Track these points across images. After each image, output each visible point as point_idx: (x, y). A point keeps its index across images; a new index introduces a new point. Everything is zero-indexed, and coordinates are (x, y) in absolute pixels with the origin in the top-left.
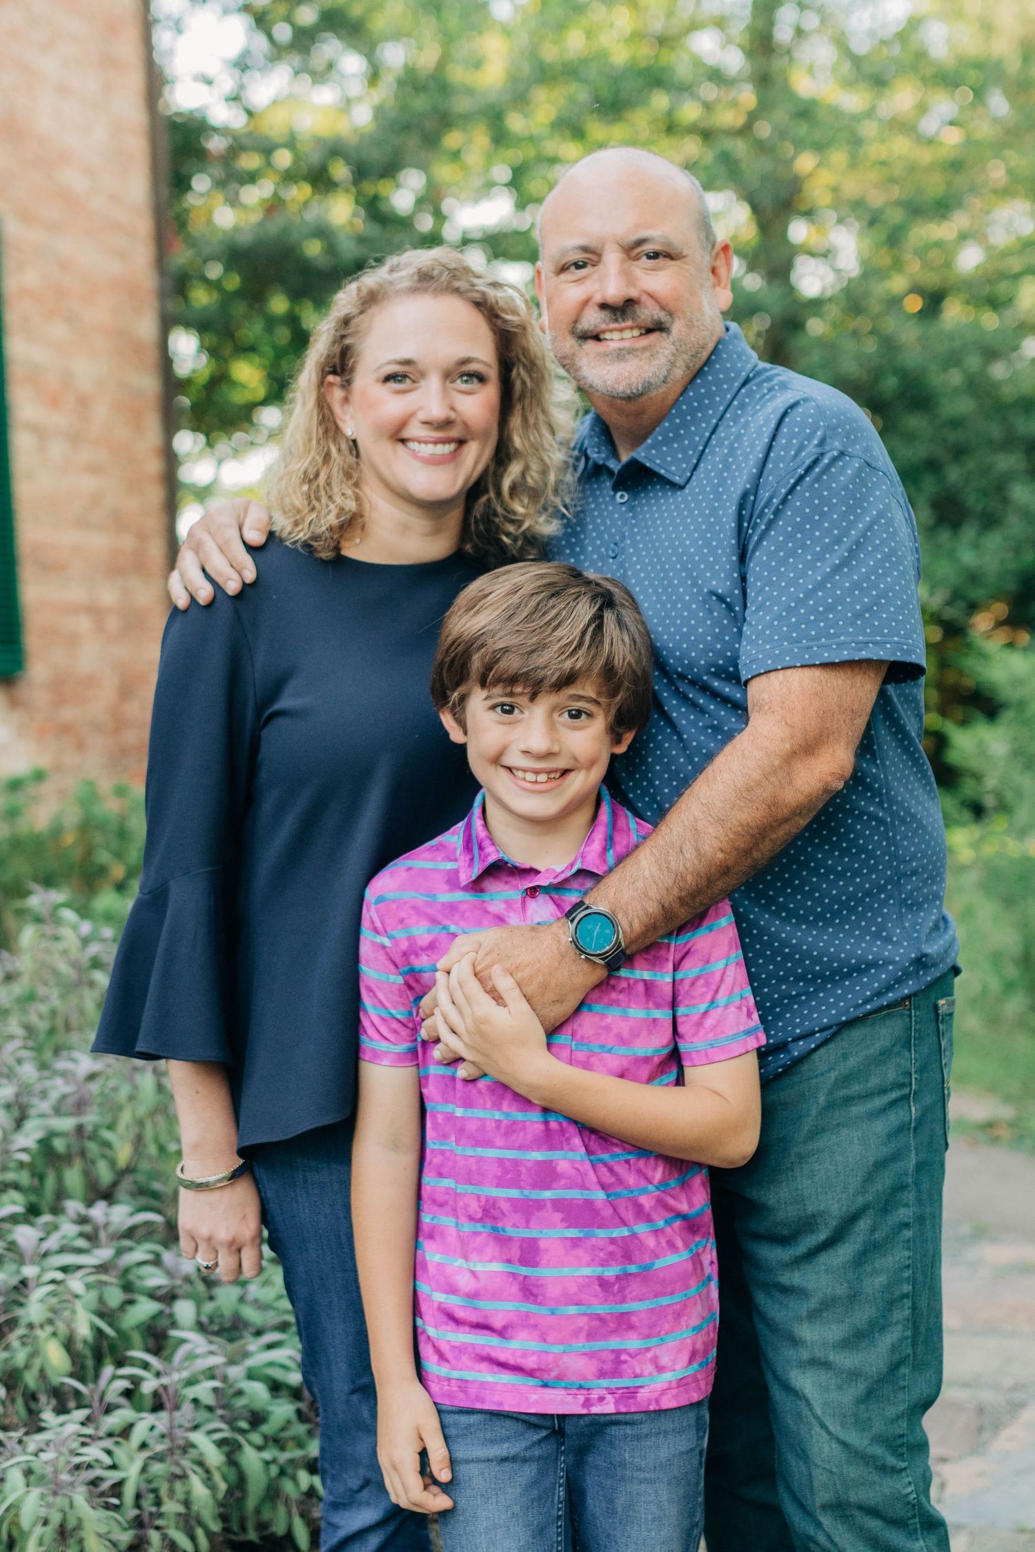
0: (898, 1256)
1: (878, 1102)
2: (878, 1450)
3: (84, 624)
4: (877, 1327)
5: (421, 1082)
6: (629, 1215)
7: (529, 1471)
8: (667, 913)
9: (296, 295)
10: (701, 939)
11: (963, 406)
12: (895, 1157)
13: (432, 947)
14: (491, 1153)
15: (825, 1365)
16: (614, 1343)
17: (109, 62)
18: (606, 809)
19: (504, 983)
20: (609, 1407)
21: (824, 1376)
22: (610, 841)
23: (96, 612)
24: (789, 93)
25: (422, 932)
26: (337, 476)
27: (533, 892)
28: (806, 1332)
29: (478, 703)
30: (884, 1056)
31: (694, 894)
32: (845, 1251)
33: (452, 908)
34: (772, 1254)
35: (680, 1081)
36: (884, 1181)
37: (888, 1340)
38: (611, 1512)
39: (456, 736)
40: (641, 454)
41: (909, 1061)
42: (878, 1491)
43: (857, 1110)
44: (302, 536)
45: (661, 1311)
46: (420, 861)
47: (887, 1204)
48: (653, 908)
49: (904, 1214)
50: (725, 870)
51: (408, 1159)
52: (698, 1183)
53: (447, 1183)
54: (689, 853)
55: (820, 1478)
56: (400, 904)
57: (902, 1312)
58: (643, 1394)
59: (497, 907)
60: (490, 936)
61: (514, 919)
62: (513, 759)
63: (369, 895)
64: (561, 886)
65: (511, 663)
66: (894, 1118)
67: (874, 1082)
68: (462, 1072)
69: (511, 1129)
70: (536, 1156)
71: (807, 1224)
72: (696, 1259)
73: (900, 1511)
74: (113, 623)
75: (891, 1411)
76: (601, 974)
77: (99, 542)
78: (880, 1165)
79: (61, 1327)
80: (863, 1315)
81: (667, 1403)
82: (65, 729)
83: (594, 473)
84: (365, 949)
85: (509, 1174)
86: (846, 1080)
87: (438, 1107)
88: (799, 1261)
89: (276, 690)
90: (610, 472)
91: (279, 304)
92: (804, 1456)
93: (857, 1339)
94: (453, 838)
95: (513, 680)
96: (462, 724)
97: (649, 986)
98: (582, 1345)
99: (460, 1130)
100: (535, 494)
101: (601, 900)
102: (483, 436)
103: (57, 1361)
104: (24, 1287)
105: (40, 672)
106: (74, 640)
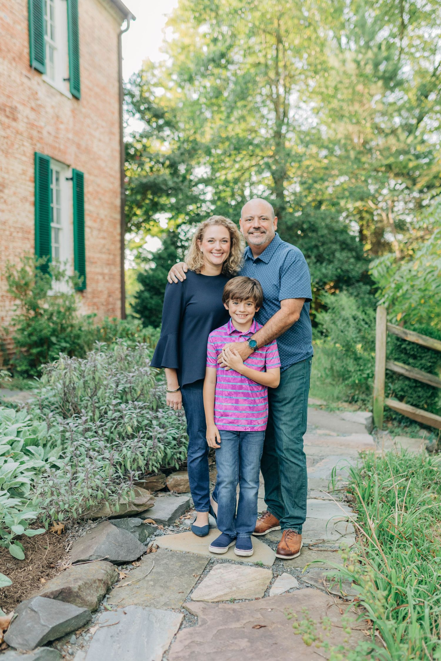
0: (300, 406)
1: (299, 378)
2: (295, 440)
4: (296, 418)
5: (217, 371)
6: (255, 396)
7: (233, 442)
8: (265, 341)
10: (271, 346)
12: (301, 388)
13: (221, 346)
14: (230, 384)
15: (286, 424)
16: (251, 419)
18: (255, 321)
19: (236, 352)
20: (249, 430)
21: (286, 426)
22: (255, 328)
25: (219, 343)
26: (200, 258)
27: (241, 336)
28: (283, 418)
29: (231, 302)
30: (300, 370)
31: (271, 338)
32: (291, 404)
33: (225, 339)
34: (277, 405)
35: (265, 371)
36: (299, 392)
37: (297, 421)
38: (247, 450)
39: (227, 308)
40: (260, 257)
41: (304, 371)
42: (294, 447)
43: (295, 379)
44: (193, 269)
45: (259, 414)
46: (219, 330)
47: (299, 396)
48: (263, 340)
49: (302, 398)
50: (276, 334)
51: (214, 385)
52: (266, 390)
53: (221, 390)
54: (270, 331)
55: (284, 444)
56: (215, 338)
57: (301, 416)
58: (255, 428)
59: (233, 339)
60: (232, 344)
61: (237, 341)
62: (238, 313)
63: (210, 336)
64: (246, 335)
65: (237, 295)
66: (301, 381)
67: (298, 374)
68: (226, 369)
69: (235, 379)
70: (239, 384)
71: (284, 399)
72: (265, 405)
73: (298, 451)
74: (107, 278)
75: (298, 433)
76: (253, 351)
77: (104, 257)
78: (298, 389)
79: (131, 424)
80: (294, 416)
81: (259, 430)
83: (249, 259)
84: (208, 346)
85: (233, 387)
86: (293, 374)
87: (220, 376)
88: (282, 406)
89: (190, 299)
90: (252, 260)
92: (281, 440)
93: (292, 420)
94: (226, 326)
95: (237, 298)
96: (228, 306)
97: (261, 354)
98: (245, 418)
99: (225, 380)
100: (236, 263)
101: (253, 338)
102: (227, 252)
103: (130, 430)
104: (121, 417)
105: (89, 289)
106: (97, 282)
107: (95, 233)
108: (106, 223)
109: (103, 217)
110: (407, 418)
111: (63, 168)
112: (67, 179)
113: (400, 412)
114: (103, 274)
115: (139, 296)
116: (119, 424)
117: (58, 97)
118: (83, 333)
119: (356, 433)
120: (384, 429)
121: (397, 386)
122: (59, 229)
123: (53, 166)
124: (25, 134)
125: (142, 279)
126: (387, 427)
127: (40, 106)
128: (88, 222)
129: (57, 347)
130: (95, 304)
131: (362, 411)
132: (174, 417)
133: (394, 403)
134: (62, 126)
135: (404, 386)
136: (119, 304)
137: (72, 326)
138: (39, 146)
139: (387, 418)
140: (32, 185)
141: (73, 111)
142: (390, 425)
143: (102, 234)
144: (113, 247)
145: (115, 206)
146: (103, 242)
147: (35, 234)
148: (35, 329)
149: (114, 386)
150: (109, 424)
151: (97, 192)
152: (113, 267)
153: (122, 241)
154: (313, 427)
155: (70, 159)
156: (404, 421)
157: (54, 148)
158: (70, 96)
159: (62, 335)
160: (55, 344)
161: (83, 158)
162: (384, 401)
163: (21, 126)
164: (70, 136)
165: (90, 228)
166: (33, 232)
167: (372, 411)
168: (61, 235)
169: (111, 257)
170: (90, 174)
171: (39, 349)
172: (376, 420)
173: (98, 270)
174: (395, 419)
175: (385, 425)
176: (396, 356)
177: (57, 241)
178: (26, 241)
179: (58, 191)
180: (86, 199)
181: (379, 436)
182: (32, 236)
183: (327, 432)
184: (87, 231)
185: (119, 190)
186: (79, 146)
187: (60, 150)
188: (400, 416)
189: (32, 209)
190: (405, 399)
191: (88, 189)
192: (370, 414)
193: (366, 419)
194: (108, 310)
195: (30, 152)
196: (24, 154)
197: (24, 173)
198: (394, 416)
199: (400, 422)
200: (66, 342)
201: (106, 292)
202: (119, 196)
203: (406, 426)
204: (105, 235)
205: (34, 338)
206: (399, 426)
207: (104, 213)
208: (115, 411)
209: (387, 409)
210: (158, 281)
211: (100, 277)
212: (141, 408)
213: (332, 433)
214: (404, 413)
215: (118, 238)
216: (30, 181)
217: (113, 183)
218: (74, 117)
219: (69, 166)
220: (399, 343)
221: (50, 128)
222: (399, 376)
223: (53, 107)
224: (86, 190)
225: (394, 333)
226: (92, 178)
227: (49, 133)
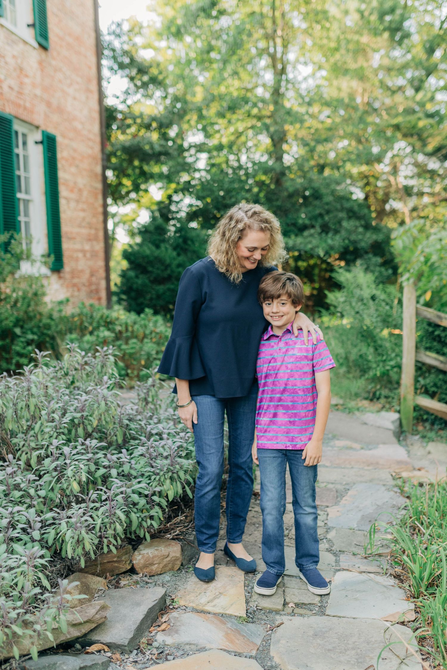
3: (80, 255)
9: (142, 160)
11: (330, 198)
17: (88, 90)
23: (84, 252)
24: (283, 106)
59: (272, 344)
74: (88, 255)
77: (84, 231)
82: (74, 285)
91: (136, 163)
105: (67, 268)
106: (77, 260)
107: (73, 204)
108: (85, 193)
109: (81, 186)
110: (441, 419)
111: (31, 130)
112: (36, 143)
113: (431, 412)
115: (124, 275)
117: (21, 46)
119: (384, 443)
120: (415, 432)
121: (428, 380)
122: (28, 201)
123: (18, 127)
125: (127, 256)
126: (417, 430)
128: (63, 191)
129: (22, 339)
131: (387, 411)
133: (426, 402)
134: (26, 80)
135: (437, 380)
137: (40, 314)
139: (418, 419)
141: (40, 63)
142: (420, 428)
143: (81, 206)
144: (95, 220)
146: (82, 214)
151: (74, 158)
152: (95, 243)
153: (105, 214)
154: (330, 436)
155: (38, 120)
156: (437, 422)
157: (19, 106)
158: (36, 45)
161: (55, 118)
162: (414, 400)
164: (38, 92)
165: (66, 198)
167: (399, 412)
168: (31, 207)
169: (93, 231)
170: (64, 136)
172: (404, 422)
173: (78, 246)
174: (427, 420)
175: (415, 428)
176: (428, 345)
177: (27, 215)
179: (25, 157)
180: (59, 165)
181: (409, 442)
183: (348, 443)
184: (62, 203)
185: (99, 156)
186: (49, 104)
187: (25, 108)
188: (433, 417)
190: (437, 396)
191: (61, 154)
192: (396, 416)
193: (393, 422)
194: (91, 291)
198: (425, 417)
199: (433, 424)
201: (88, 271)
203: (441, 429)
204: (85, 206)
206: (431, 430)
207: (82, 181)
209: (417, 408)
213: (354, 445)
214: (436, 414)
217: (92, 148)
218: (42, 70)
219: (37, 127)
220: (431, 329)
221: (12, 82)
222: (430, 368)
223: (14, 57)
224: (59, 155)
225: (425, 318)
226: (66, 141)
227: (10, 88)
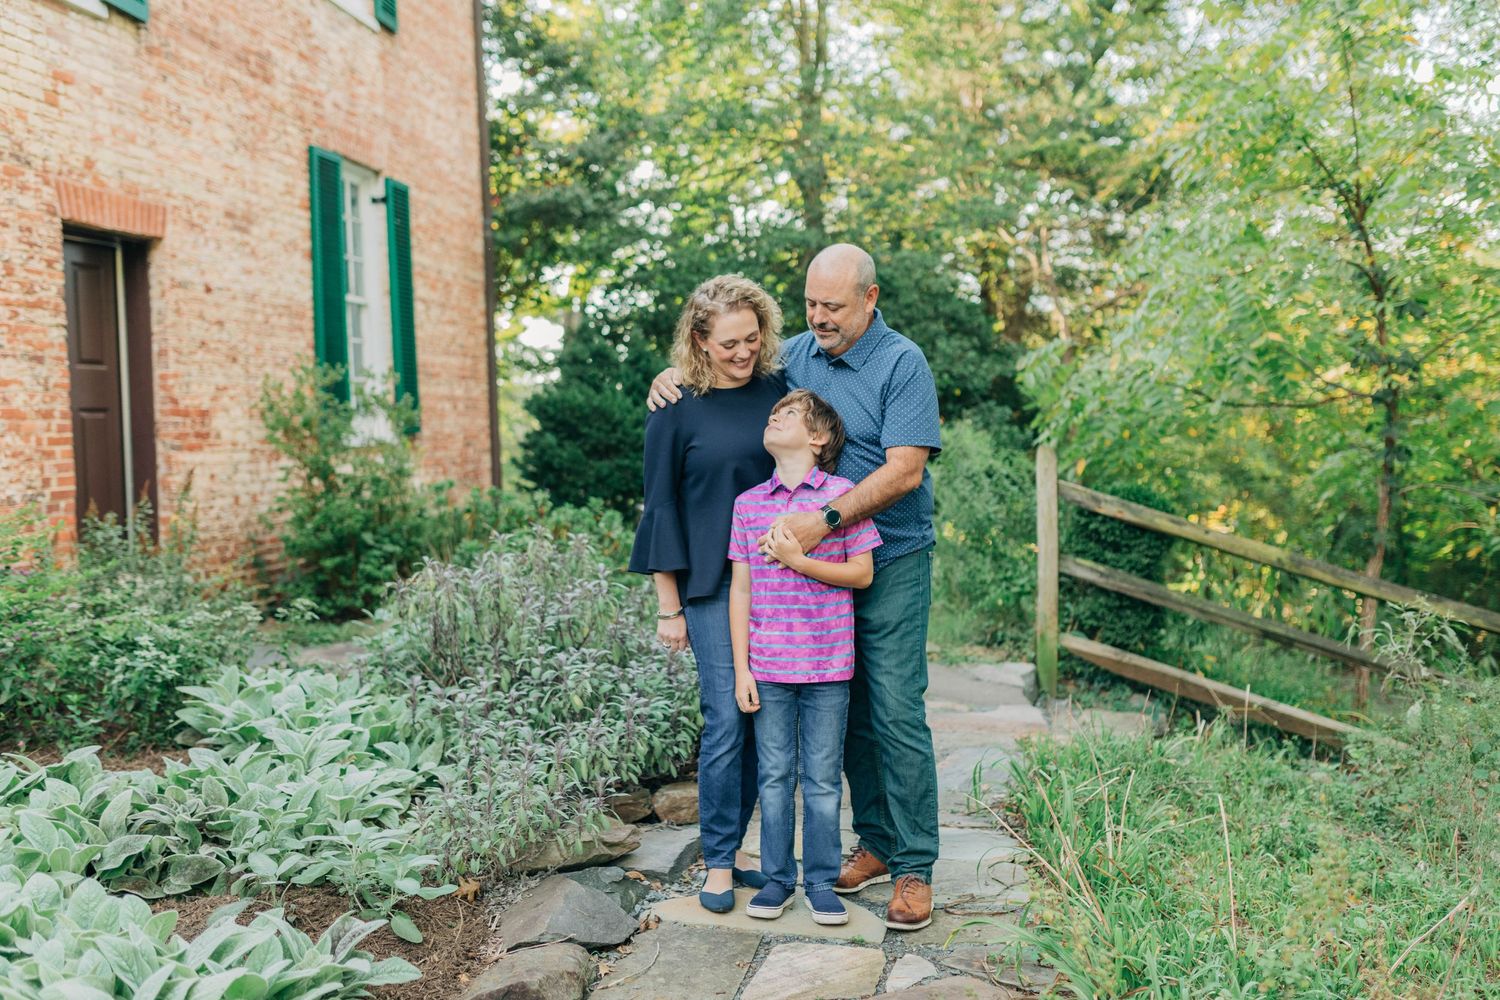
1: (909, 585)
2: (909, 703)
4: (907, 660)
7: (786, 706)
8: (855, 516)
12: (914, 604)
14: (776, 593)
15: (890, 674)
17: (460, 101)
20: (816, 681)
21: (889, 677)
28: (883, 663)
30: (911, 569)
32: (897, 635)
34: (873, 637)
35: (846, 562)
37: (911, 666)
38: (814, 722)
41: (920, 571)
42: (909, 716)
43: (902, 587)
45: (834, 647)
47: (913, 618)
49: (917, 623)
55: (889, 712)
57: (917, 656)
66: (915, 590)
67: (908, 578)
69: (784, 584)
70: (793, 593)
71: (884, 626)
73: (917, 724)
74: (461, 406)
75: (913, 690)
77: (455, 362)
78: (909, 606)
79: (579, 691)
89: (690, 438)
92: (882, 704)
98: (808, 659)
103: (578, 703)
104: (558, 679)
105: (426, 432)
106: (442, 415)
107: (435, 312)
108: (456, 291)
109: (449, 278)
110: (1106, 672)
111: (365, 178)
112: (374, 201)
113: (1090, 661)
114: (452, 399)
115: (531, 443)
116: (554, 693)
117: (353, 29)
118: (428, 523)
119: (1007, 703)
120: (1060, 695)
121: (1082, 607)
122: (360, 306)
123: (347, 176)
124: (289, 109)
125: (537, 406)
126: (1065, 691)
127: (317, 48)
128: (420, 290)
129: (376, 553)
130: (438, 463)
131: (1014, 661)
132: (660, 676)
133: (1078, 643)
134: (361, 90)
135: (1096, 606)
136: (487, 460)
137: (405, 508)
138: (316, 132)
139: (1065, 673)
140: (307, 215)
141: (382, 57)
142: (1070, 688)
143: (449, 314)
144: (471, 341)
145: (474, 254)
146: (450, 330)
147: (315, 319)
148: (328, 518)
149: (537, 618)
150: (535, 694)
151: (437, 227)
152: (472, 383)
153: (490, 328)
155: (379, 159)
156: (1099, 678)
157: (348, 136)
158: (376, 26)
159: (385, 529)
160: (370, 547)
161: (406, 154)
162: (1057, 639)
163: (280, 93)
164: (379, 110)
165: (424, 301)
166: (310, 314)
167: (1034, 661)
168: (364, 316)
169: (469, 362)
170: (420, 187)
171: (337, 560)
172: (1043, 677)
173: (443, 390)
174: (1081, 675)
175: (1060, 687)
176: (1079, 548)
177: (357, 333)
178: (298, 334)
179: (357, 227)
180: (414, 241)
181: (1051, 709)
182: (308, 323)
183: (948, 704)
184: (419, 308)
185: (479, 220)
186: (396, 131)
187: (359, 141)
188: (1092, 670)
189: (307, 266)
190: (1099, 634)
191: (418, 220)
192: (1030, 667)
193: (1024, 677)
194: (466, 475)
195: (299, 147)
196: (288, 153)
197: (289, 191)
198: (1078, 670)
199: (1091, 681)
200: (394, 542)
201: (461, 437)
202: (480, 232)
203: (1104, 689)
204: (455, 315)
205: (327, 536)
206: (1089, 690)
207: (450, 269)
208: (545, 667)
209: (1065, 655)
210: (572, 410)
211: (448, 406)
212: (595, 659)
213: (958, 707)
214: (1098, 664)
215: (482, 321)
216: (301, 207)
217: (467, 206)
218: (385, 70)
219: (377, 173)
220: (1083, 520)
221: (338, 95)
222: (1088, 586)
223: (342, 50)
224: (414, 222)
225: (1073, 501)
226: (424, 196)
227: (336, 106)
